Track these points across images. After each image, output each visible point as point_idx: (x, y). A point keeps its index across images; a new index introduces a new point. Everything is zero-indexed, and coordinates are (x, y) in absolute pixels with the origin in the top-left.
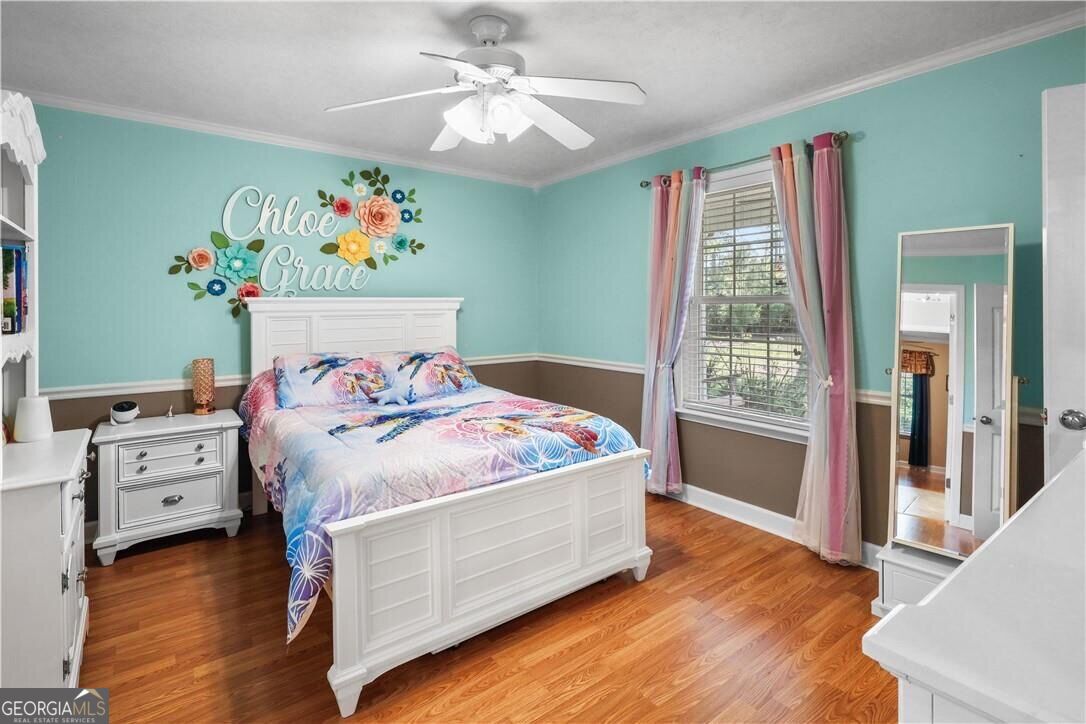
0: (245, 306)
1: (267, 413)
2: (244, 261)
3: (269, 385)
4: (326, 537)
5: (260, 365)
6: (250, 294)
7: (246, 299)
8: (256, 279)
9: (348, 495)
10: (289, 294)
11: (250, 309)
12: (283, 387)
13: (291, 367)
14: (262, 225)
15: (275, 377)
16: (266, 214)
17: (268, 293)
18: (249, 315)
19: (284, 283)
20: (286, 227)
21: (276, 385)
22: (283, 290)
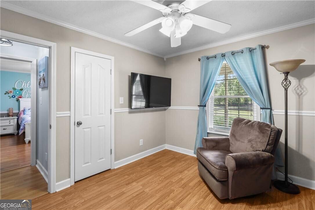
0: (19, 99)
1: (22, 116)
2: (19, 92)
3: (23, 112)
4: (24, 124)
5: (22, 109)
6: (20, 98)
7: (19, 98)
8: (21, 95)
9: (28, 120)
10: (27, 98)
11: (20, 100)
12: (25, 112)
13: (27, 109)
14: (23, 86)
15: (24, 111)
16: (23, 84)
17: (24, 97)
18: (20, 101)
19: (27, 96)
20: (27, 86)
21: (24, 112)
22: (27, 97)
